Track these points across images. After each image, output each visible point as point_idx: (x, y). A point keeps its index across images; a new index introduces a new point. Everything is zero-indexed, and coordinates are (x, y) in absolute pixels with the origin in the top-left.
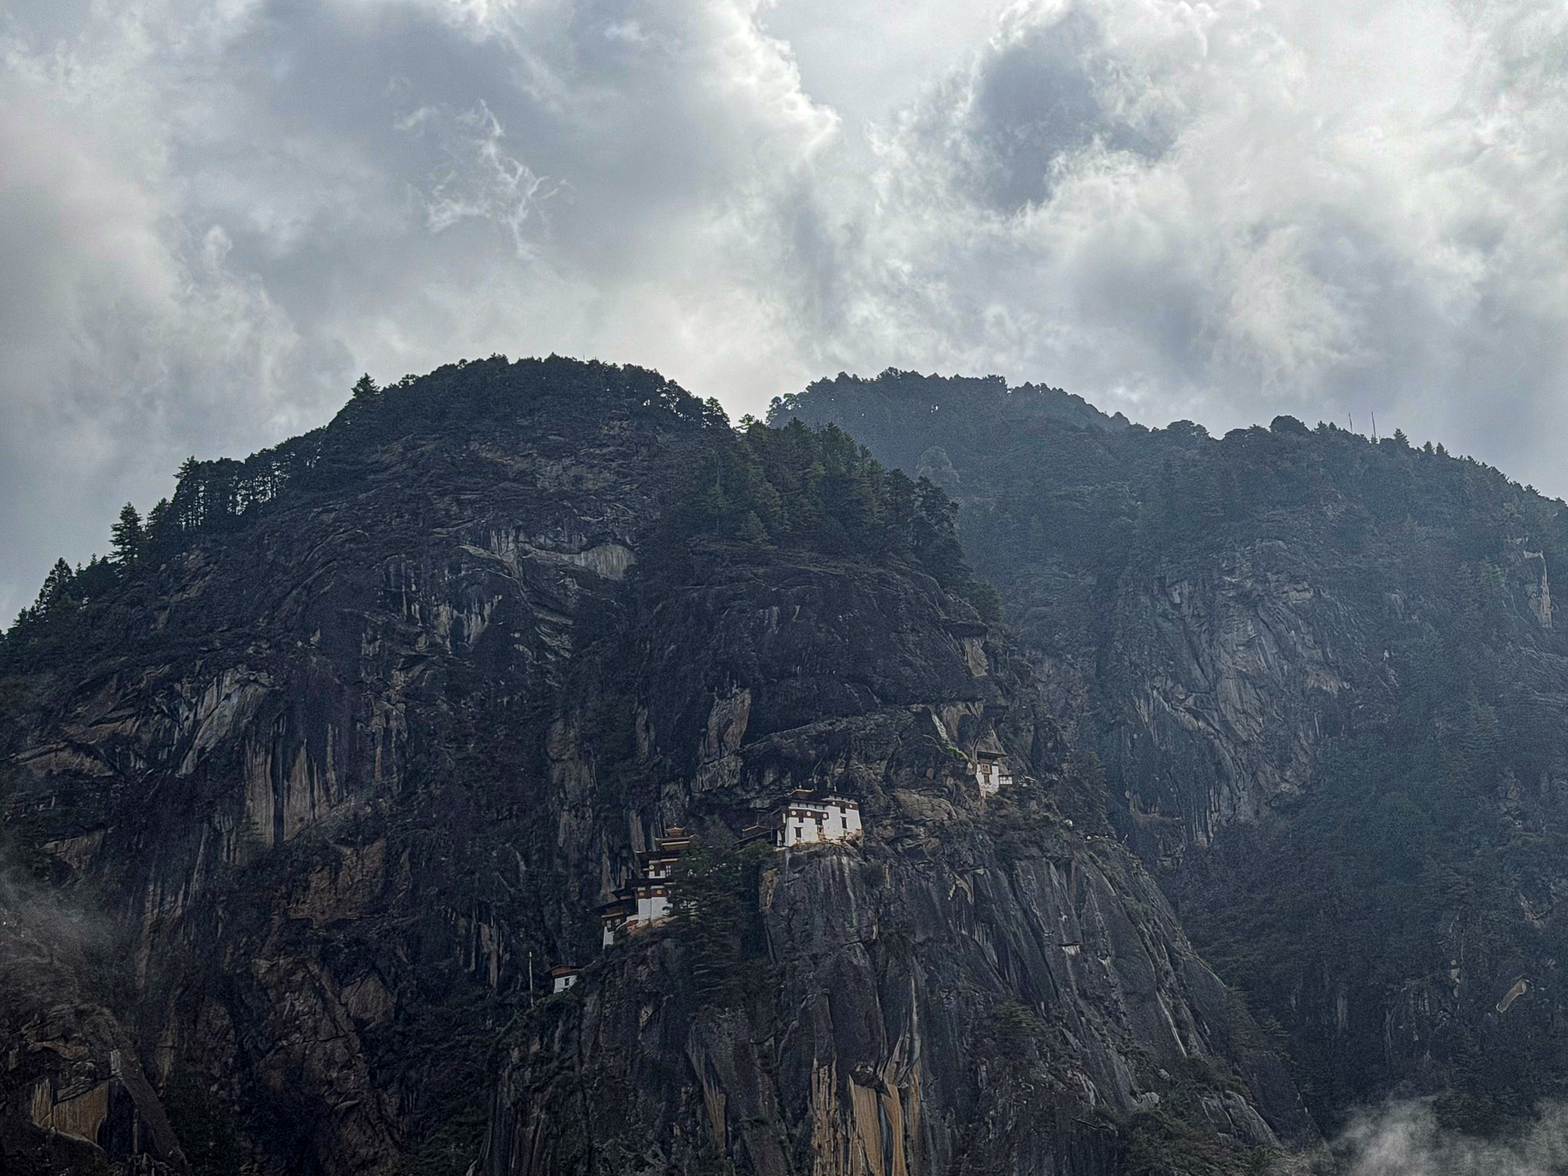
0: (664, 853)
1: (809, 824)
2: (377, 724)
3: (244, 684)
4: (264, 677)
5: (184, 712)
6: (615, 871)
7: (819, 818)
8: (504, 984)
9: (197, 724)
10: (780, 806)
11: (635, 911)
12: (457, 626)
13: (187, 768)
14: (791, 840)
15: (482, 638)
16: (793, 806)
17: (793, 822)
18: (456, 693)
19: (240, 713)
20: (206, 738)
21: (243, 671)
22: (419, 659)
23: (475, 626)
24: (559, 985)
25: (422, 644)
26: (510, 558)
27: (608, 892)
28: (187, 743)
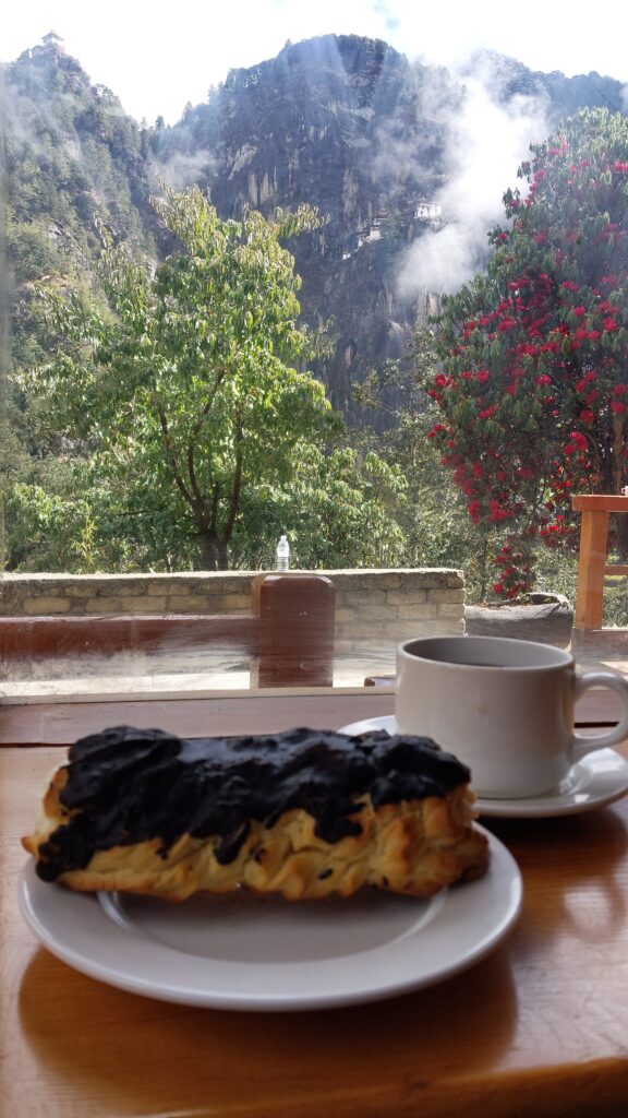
0: (378, 217)
1: (425, 211)
2: (290, 166)
3: (248, 150)
4: (255, 148)
5: (230, 157)
6: (362, 221)
7: (428, 209)
8: (326, 255)
9: (234, 162)
10: (416, 204)
11: (369, 234)
12: (316, 134)
13: (231, 177)
14: (419, 215)
15: (324, 138)
16: (421, 204)
17: (420, 209)
18: (315, 158)
19: (248, 159)
20: (236, 168)
21: (247, 146)
22: (304, 144)
23: (322, 134)
24: (345, 257)
25: (305, 139)
26: (334, 110)
27: (360, 228)
28: (230, 169)
